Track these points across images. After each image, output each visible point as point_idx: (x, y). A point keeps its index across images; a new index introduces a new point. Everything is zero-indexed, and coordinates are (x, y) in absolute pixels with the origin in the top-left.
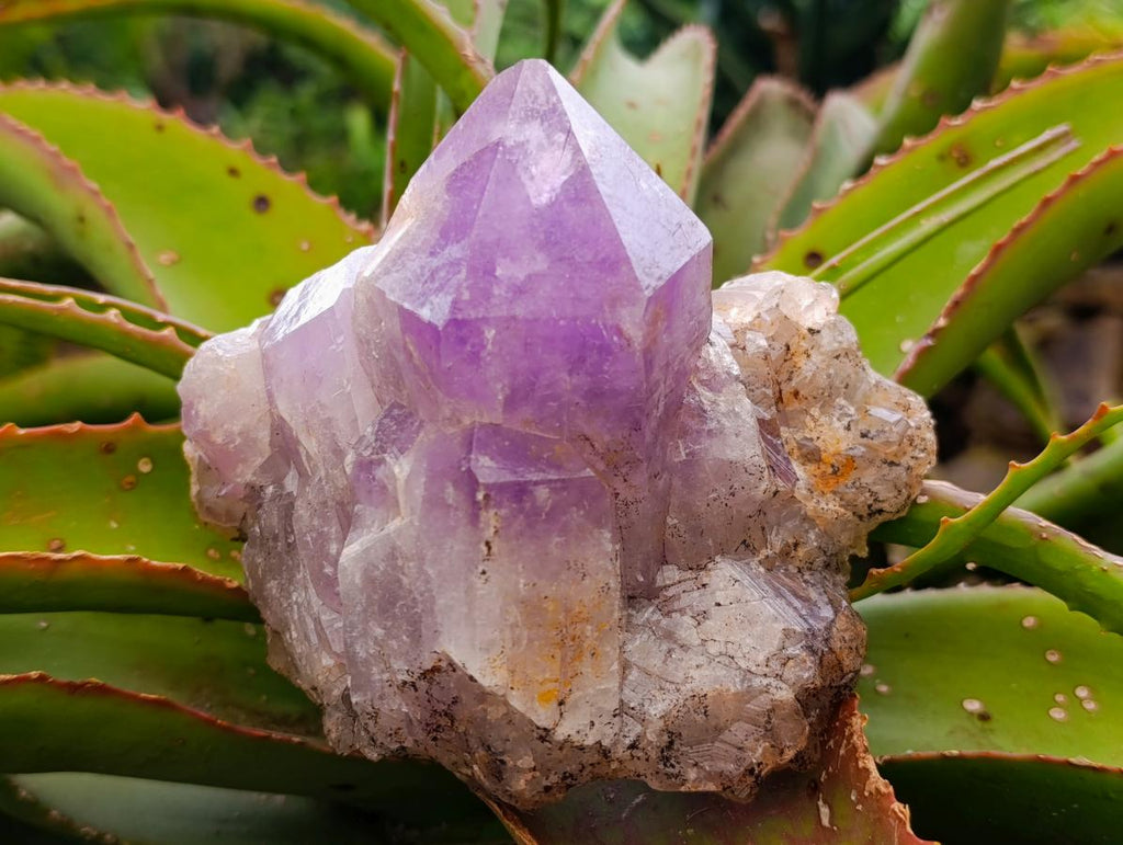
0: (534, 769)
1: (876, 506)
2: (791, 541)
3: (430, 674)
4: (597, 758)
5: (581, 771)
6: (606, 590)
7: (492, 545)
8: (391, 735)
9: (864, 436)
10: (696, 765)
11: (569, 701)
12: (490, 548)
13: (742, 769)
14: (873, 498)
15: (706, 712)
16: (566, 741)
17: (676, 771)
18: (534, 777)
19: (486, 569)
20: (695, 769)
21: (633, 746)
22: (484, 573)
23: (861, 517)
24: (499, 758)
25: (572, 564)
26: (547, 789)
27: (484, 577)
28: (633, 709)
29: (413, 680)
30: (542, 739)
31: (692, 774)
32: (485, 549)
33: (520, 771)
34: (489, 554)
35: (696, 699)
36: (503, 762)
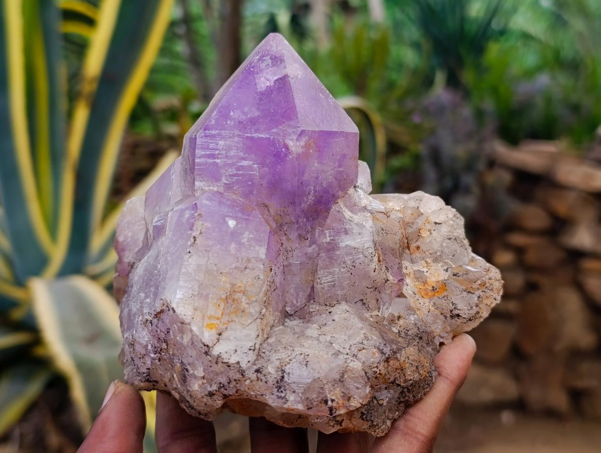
0: (203, 378)
1: (456, 312)
2: (396, 314)
3: (158, 315)
4: (238, 376)
5: (229, 383)
6: (257, 278)
7: (197, 239)
8: (140, 358)
9: (454, 275)
10: (294, 392)
11: (224, 335)
12: (195, 240)
13: (320, 398)
14: (454, 307)
15: (306, 365)
16: (219, 357)
17: (283, 395)
18: (203, 383)
19: (191, 251)
20: (294, 394)
21: (258, 371)
22: (189, 252)
23: (446, 317)
24: (186, 368)
25: (240, 259)
26: (211, 394)
27: (189, 254)
28: (264, 353)
29: (151, 319)
30: (206, 353)
31: (292, 398)
32: (192, 240)
33: (195, 377)
34: (194, 243)
35: (303, 356)
36: (187, 370)
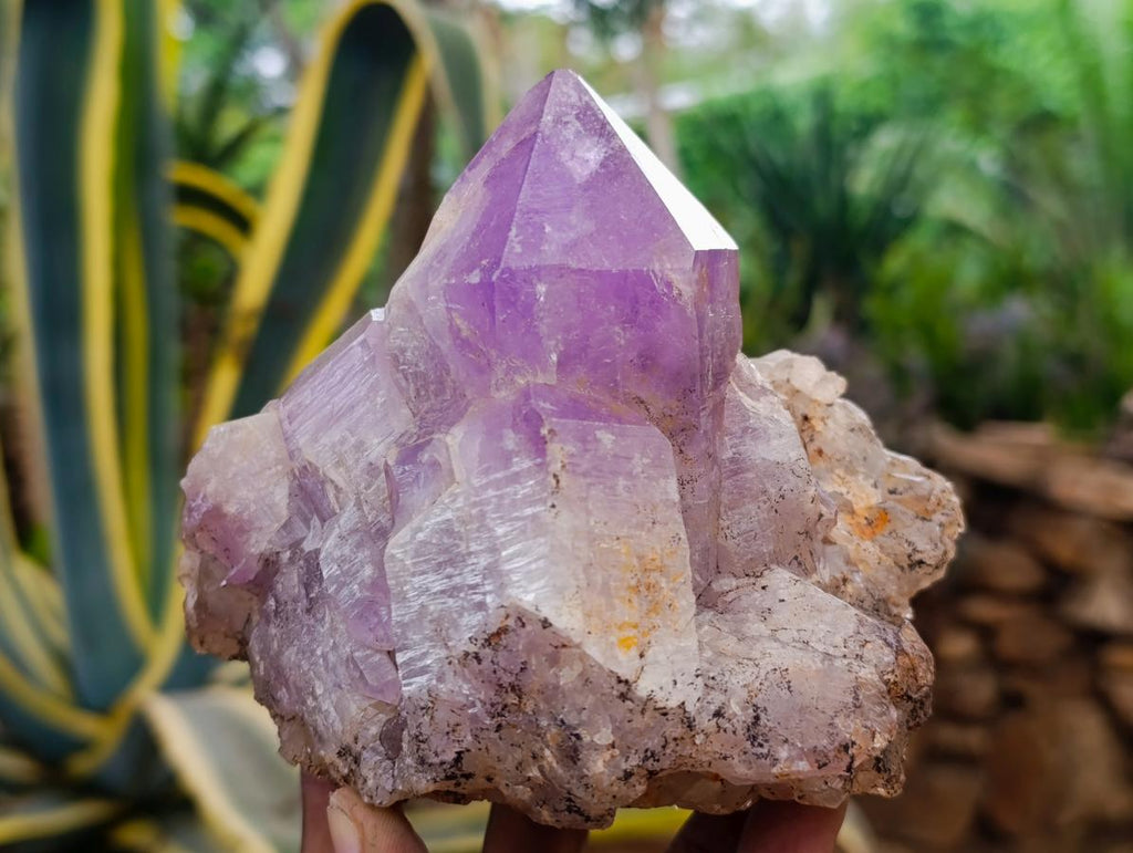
0: (613, 746)
1: (917, 557)
2: (839, 576)
3: (494, 639)
4: (679, 731)
5: (664, 747)
6: (676, 539)
7: (560, 478)
8: (448, 733)
9: (892, 492)
10: (786, 741)
11: (649, 654)
12: (558, 482)
13: (836, 744)
14: (911, 548)
15: (789, 687)
16: (650, 698)
17: (765, 751)
18: (613, 756)
19: (556, 503)
20: (786, 746)
21: (718, 714)
22: (553, 506)
23: (902, 568)
24: (575, 732)
25: (641, 508)
26: (628, 775)
27: (554, 511)
28: (713, 678)
29: (476, 650)
30: (623, 697)
31: (783, 753)
32: (554, 482)
33: (597, 748)
34: (557, 487)
35: (778, 672)
36: (578, 737)
